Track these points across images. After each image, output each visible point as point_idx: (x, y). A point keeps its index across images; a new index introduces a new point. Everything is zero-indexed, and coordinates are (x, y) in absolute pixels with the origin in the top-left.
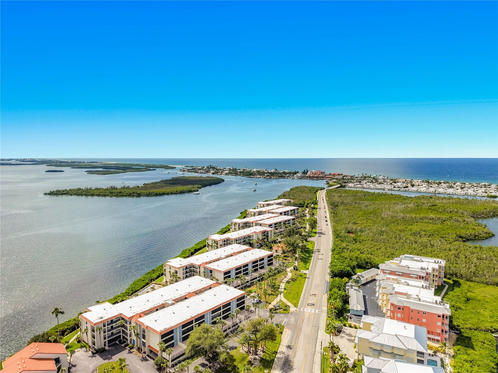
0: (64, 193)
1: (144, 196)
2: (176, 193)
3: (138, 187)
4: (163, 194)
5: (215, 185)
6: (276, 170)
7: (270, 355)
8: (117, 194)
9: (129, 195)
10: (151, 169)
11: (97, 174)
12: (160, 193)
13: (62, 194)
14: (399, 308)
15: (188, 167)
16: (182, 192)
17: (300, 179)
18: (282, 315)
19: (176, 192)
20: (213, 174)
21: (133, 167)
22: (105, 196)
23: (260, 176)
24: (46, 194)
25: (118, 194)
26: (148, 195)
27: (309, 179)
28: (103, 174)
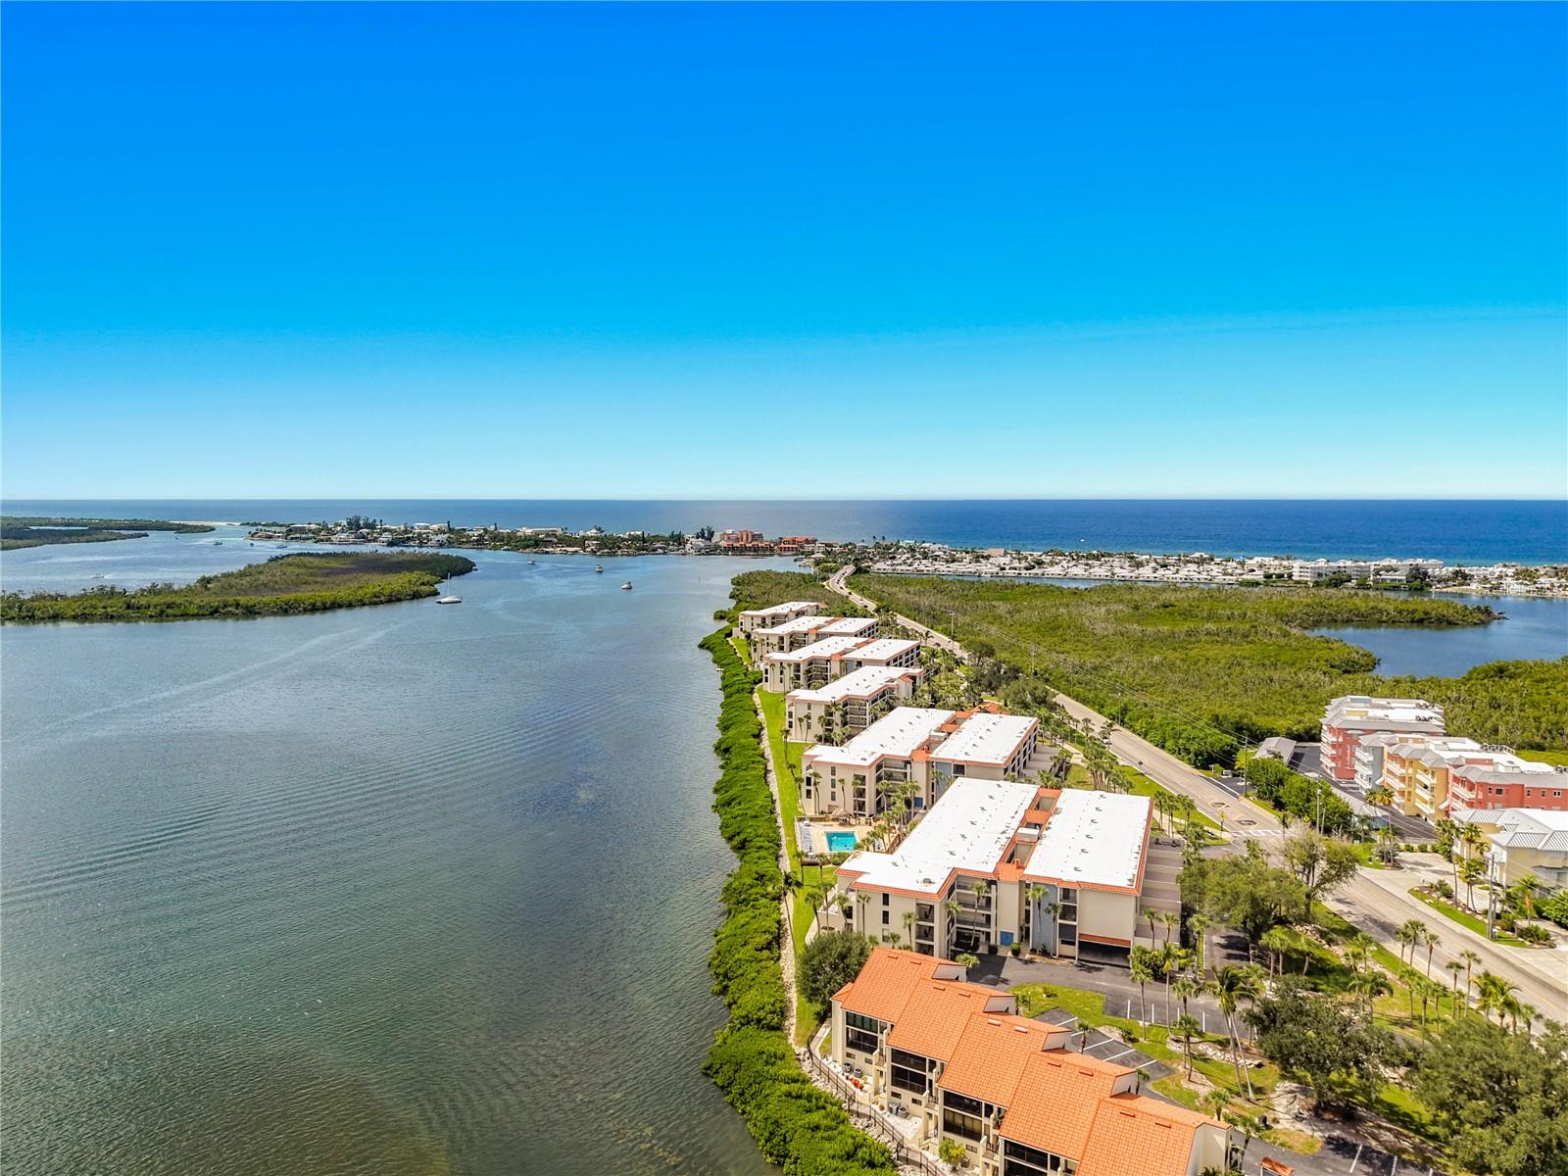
2: (375, 601)
5: (461, 576)
8: (162, 612)
14: (1499, 791)
16: (394, 599)
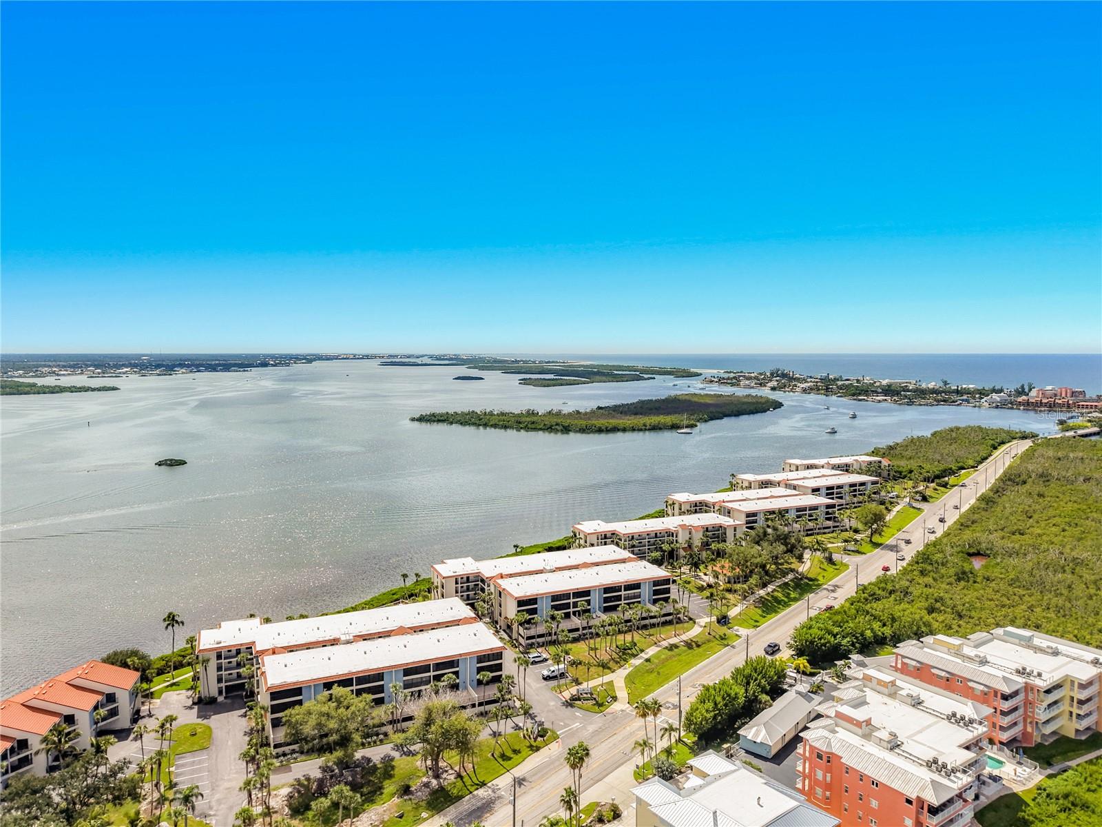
0: (442, 418)
1: (576, 432)
3: (578, 412)
4: (615, 430)
5: (752, 415)
6: (946, 383)
7: (466, 786)
8: (527, 425)
9: (548, 429)
10: (646, 376)
11: (534, 386)
12: (607, 428)
13: (439, 421)
15: (730, 372)
16: (655, 428)
17: (997, 407)
18: (577, 714)
19: (643, 427)
20: (773, 389)
21: (616, 372)
22: (505, 427)
23: (886, 398)
24: (413, 420)
25: (529, 426)
26: (583, 430)
27: (1024, 409)
28: (545, 386)
